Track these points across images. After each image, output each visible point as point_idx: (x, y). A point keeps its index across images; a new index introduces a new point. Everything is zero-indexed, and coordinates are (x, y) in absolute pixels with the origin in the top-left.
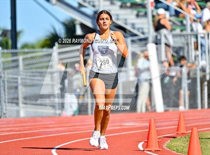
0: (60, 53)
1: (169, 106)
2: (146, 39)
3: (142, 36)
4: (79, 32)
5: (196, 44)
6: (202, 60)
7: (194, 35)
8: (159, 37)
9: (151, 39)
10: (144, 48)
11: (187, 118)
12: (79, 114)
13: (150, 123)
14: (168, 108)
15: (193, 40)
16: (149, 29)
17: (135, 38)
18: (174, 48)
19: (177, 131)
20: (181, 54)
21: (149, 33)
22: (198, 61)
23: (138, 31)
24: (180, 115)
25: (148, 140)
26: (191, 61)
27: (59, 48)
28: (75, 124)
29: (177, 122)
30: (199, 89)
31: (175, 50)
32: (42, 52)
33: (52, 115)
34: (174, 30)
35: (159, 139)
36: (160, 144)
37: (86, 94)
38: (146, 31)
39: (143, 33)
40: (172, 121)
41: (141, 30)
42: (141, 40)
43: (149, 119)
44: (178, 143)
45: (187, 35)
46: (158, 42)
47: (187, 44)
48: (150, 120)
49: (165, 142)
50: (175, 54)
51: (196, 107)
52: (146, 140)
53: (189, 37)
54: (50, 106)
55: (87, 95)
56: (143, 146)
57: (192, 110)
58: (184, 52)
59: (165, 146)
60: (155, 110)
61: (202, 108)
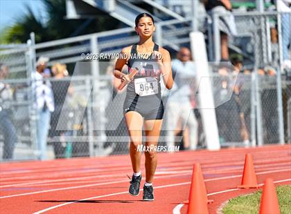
0: (38, 51)
1: (228, 140)
2: (187, 25)
3: (181, 20)
4: (72, 13)
5: (274, 31)
6: (284, 59)
7: (270, 16)
8: (210, 21)
9: (196, 24)
10: (184, 40)
11: (258, 161)
12: (73, 157)
13: (194, 169)
14: (228, 144)
15: (270, 24)
16: (192, 6)
17: (168, 23)
18: (235, 38)
19: (242, 184)
20: (249, 49)
21: (192, 13)
22: (279, 61)
23: (174, 11)
24: (246, 156)
25: (190, 200)
26: (265, 61)
27: (37, 42)
28: (66, 173)
29: (243, 167)
30: (280, 109)
31: (238, 42)
32: (9, 49)
33: (26, 158)
34: (237, 8)
35: (209, 198)
36: (212, 206)
37: (85, 121)
38: (187, 10)
39: (183, 15)
40: (235, 166)
41: (178, 9)
42: (178, 26)
43: (192, 163)
44: (242, 206)
45: (259, 17)
46: (209, 29)
47: (259, 32)
48: (194, 165)
49: (219, 205)
50: (238, 50)
51: (277, 141)
52: (187, 202)
53: (263, 19)
54: (23, 142)
55: (87, 121)
56: (181, 210)
57: (268, 146)
58: (253, 46)
59: (219, 211)
60: (205, 147)
61: (286, 142)
